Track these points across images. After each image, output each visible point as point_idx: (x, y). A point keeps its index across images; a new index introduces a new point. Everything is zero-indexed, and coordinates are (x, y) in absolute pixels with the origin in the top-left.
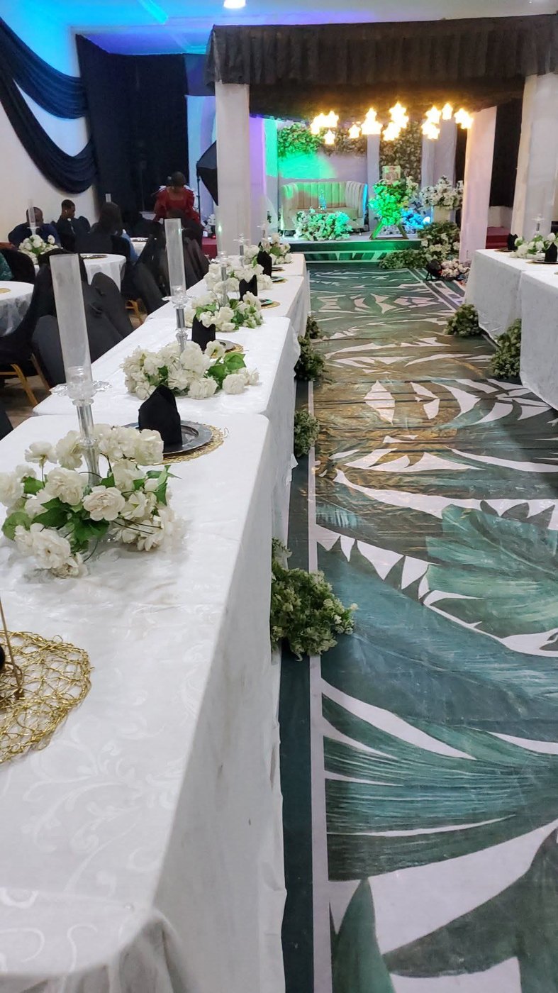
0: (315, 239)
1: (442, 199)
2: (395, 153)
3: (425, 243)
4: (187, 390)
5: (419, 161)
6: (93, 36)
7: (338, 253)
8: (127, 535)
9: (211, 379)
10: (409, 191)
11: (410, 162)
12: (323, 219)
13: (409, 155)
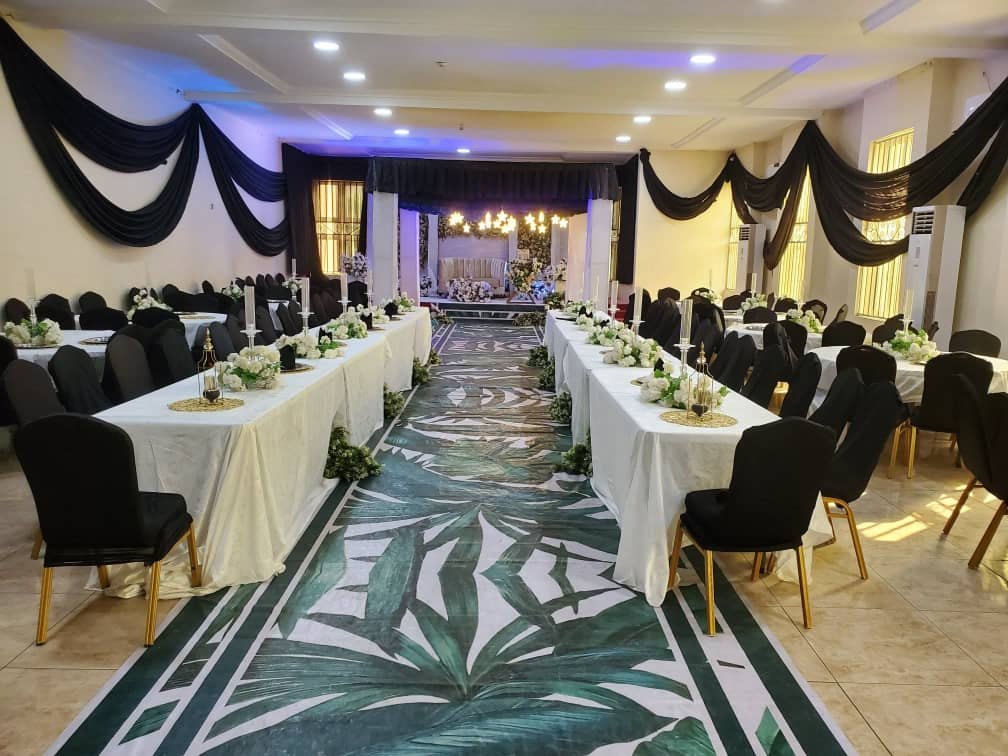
0: (463, 300)
1: (561, 276)
2: (530, 239)
3: (547, 307)
4: (305, 355)
5: (549, 246)
6: (301, 145)
7: (480, 312)
8: (263, 383)
9: (318, 350)
10: (535, 268)
11: (541, 246)
12: (470, 285)
13: (541, 242)
